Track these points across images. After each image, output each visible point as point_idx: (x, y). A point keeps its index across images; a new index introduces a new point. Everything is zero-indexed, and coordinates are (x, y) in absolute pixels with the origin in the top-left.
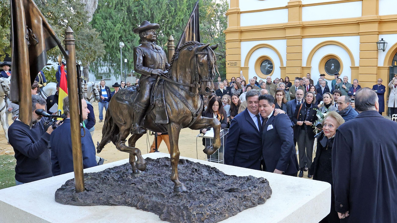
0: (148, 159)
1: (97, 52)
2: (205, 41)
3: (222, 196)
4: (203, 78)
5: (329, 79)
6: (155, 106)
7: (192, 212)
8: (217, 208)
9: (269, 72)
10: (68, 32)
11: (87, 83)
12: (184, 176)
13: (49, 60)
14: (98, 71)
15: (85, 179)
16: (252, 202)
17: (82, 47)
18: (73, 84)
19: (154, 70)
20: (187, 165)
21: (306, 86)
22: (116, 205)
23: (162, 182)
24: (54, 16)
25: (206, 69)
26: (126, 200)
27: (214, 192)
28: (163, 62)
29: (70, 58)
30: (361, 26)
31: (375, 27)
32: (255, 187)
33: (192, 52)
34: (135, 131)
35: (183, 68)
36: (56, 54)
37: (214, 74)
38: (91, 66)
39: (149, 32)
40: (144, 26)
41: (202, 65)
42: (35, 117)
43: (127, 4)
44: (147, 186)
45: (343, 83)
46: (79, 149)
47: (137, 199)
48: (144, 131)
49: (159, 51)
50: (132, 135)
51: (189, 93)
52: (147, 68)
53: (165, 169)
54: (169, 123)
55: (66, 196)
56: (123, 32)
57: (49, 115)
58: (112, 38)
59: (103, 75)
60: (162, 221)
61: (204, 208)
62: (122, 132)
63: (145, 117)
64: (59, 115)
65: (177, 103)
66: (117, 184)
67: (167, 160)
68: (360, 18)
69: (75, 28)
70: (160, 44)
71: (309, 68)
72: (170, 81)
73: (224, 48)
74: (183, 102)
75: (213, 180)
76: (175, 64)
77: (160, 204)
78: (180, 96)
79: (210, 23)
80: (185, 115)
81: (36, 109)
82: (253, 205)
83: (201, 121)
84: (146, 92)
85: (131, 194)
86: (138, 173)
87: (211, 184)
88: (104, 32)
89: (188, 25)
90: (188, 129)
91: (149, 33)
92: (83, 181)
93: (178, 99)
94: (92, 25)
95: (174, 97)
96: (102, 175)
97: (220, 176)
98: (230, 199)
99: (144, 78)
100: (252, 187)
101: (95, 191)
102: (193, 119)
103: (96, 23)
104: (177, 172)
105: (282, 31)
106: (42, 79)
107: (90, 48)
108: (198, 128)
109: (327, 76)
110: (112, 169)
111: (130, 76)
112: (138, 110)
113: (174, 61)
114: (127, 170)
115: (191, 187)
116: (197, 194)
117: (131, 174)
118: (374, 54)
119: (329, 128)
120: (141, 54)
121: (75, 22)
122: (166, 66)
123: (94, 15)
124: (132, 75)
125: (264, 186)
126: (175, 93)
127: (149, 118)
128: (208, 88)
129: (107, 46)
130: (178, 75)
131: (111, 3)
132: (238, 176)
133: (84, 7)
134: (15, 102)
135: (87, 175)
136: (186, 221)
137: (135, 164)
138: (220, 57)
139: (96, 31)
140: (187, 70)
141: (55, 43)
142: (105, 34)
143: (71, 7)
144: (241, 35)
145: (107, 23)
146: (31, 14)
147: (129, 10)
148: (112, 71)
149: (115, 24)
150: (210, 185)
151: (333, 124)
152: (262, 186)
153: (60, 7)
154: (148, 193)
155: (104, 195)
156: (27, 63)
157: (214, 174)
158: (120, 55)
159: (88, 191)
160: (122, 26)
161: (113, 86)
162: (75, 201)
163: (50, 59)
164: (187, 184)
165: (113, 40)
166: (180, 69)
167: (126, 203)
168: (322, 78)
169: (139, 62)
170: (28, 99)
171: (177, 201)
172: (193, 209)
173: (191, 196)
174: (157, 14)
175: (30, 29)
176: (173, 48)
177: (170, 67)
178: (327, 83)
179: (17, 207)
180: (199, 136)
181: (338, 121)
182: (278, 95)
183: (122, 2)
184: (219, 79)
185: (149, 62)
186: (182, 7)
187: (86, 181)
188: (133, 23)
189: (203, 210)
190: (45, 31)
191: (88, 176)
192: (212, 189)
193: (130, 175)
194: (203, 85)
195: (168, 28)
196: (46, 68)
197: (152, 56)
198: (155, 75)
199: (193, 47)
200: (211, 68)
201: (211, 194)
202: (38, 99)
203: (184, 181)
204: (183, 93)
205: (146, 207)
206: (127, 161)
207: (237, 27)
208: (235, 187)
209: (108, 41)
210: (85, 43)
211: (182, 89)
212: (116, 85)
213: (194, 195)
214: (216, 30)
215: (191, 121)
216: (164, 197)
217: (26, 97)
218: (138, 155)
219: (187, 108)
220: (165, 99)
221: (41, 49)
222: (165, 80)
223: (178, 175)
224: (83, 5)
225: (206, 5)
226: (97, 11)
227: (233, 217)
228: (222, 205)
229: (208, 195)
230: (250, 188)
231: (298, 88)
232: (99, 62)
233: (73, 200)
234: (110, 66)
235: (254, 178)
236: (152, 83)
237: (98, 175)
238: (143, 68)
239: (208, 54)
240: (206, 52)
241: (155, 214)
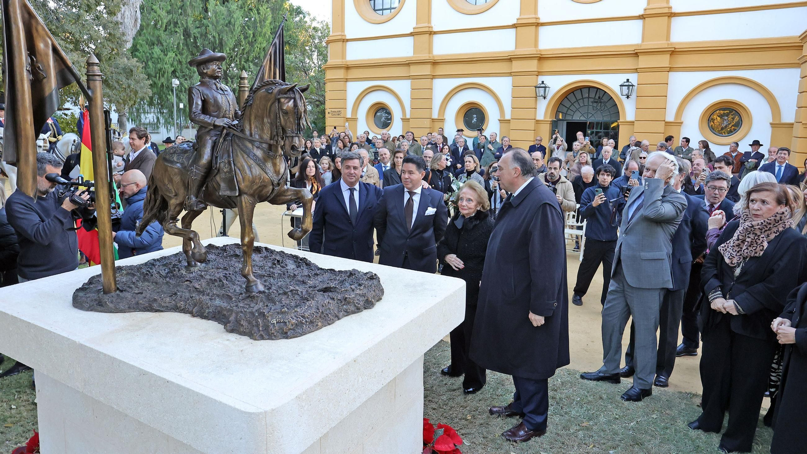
0: (210, 246)
1: (139, 92)
2: (295, 80)
3: (314, 297)
4: (288, 132)
5: (469, 137)
6: (219, 170)
7: (270, 320)
8: (307, 315)
9: (386, 124)
10: (91, 62)
11: (121, 136)
12: (261, 270)
13: (67, 103)
14: (140, 121)
15: (118, 275)
16: (355, 306)
17: (116, 85)
18: (98, 137)
19: (218, 120)
20: (265, 254)
21: (438, 146)
22: (162, 311)
23: (229, 278)
24: (74, 38)
25: (292, 120)
26: (177, 304)
27: (302, 292)
28: (232, 109)
29: (94, 100)
30: (514, 63)
31: (533, 65)
32: (360, 285)
33: (273, 96)
34: (191, 206)
35: (260, 118)
36: (77, 95)
37: (303, 126)
38: (131, 113)
39: (211, 65)
40: (203, 57)
41: (286, 113)
42: (44, 184)
43: (184, 24)
44: (208, 284)
45: (490, 142)
46: (108, 232)
47: (193, 302)
48: (202, 206)
49: (226, 93)
50: (187, 212)
51: (269, 152)
52: (208, 116)
53: (235, 260)
54: (240, 195)
55: (89, 299)
56: (177, 64)
57: (66, 181)
58: (161, 72)
59: (148, 126)
60: (228, 333)
61: (287, 314)
62: (172, 208)
63: (205, 186)
64: (80, 182)
65: (250, 167)
66: (165, 281)
67: (238, 248)
68: (512, 52)
69: (106, 57)
70: (232, 82)
71: (442, 120)
72: (241, 135)
73: (323, 91)
74: (259, 165)
75: (302, 276)
76: (247, 112)
77: (226, 309)
78: (255, 157)
79: (304, 54)
80: (263, 184)
81: (46, 173)
82: (356, 311)
83: (284, 193)
84: (206, 150)
85: (185, 296)
86: (195, 265)
87: (299, 281)
88: (150, 63)
89: (268, 57)
90: (266, 204)
91: (211, 67)
92: (115, 278)
93: (252, 162)
94: (132, 53)
95: (246, 159)
96: (143, 269)
97: (312, 269)
98: (325, 302)
99: (204, 131)
100: (356, 285)
101: (133, 292)
102: (273, 189)
103: (137, 50)
104: (251, 265)
105: (405, 68)
106: (55, 130)
107: (129, 87)
108: (281, 202)
109: (467, 132)
110: (158, 260)
111: (187, 127)
112: (195, 176)
113: (247, 107)
114: (180, 262)
115: (271, 285)
116: (279, 295)
117: (186, 267)
118: (530, 102)
119: (468, 204)
120: (199, 97)
121: (106, 48)
122: (236, 113)
123: (134, 39)
124: (190, 127)
125: (373, 283)
126: (248, 153)
127: (211, 188)
128: (294, 145)
129: (154, 84)
130: (253, 127)
131: (160, 22)
132: (337, 270)
133: (120, 26)
134: (10, 163)
135: (120, 268)
136: (262, 333)
137: (191, 252)
138: (317, 103)
139: (137, 61)
140: (265, 120)
141: (72, 78)
142: (151, 67)
143: (100, 25)
144: (347, 71)
145: (153, 51)
146: (35, 34)
147: (187, 34)
148: (162, 121)
149: (166, 53)
150: (297, 283)
151: (472, 198)
152: (370, 283)
153: (84, 25)
154: (209, 293)
155: (145, 298)
156: (29, 106)
157: (304, 267)
158: (172, 98)
159: (121, 291)
160: (176, 55)
161: (163, 142)
162: (102, 305)
163: (68, 101)
164: (265, 281)
165: (163, 76)
166: (255, 118)
167: (176, 309)
168: (459, 135)
169: (196, 107)
170: (31, 159)
171: (249, 305)
172: (271, 315)
173: (269, 298)
174: (228, 40)
175: (33, 57)
176: (246, 89)
177: (241, 116)
178: (466, 141)
179: (15, 315)
180: (286, 215)
181: (479, 193)
182: (397, 157)
183: (177, 21)
184: (315, 134)
185: (211, 108)
186: (264, 30)
187: (119, 277)
188: (192, 51)
189: (287, 317)
190: (55, 60)
191: (122, 270)
192: (300, 289)
193: (184, 269)
194: (287, 142)
195: (243, 60)
196: (63, 115)
197: (216, 100)
198: (220, 126)
199: (274, 88)
200: (299, 118)
201: (298, 295)
202: (49, 159)
203: (260, 277)
204: (259, 153)
205: (205, 314)
206: (180, 249)
207: (341, 60)
208: (332, 285)
209: (155, 77)
210: (120, 79)
211: (258, 148)
212: (168, 141)
213: (274, 296)
214: (313, 65)
215: (270, 192)
216: (232, 299)
217: (27, 155)
218: (195, 240)
219: (265, 175)
220: (234, 161)
221: (51, 87)
222: (234, 134)
223: (252, 268)
224: (117, 23)
225: (298, 29)
226: (139, 33)
227: (329, 326)
228: (314, 310)
229: (294, 297)
230: (353, 287)
231: (425, 147)
232: (143, 107)
233: (100, 305)
234: (158, 113)
235: (359, 272)
236: (215, 138)
237: (138, 269)
238: (202, 117)
239: (295, 99)
240: (292, 95)
241: (219, 323)
